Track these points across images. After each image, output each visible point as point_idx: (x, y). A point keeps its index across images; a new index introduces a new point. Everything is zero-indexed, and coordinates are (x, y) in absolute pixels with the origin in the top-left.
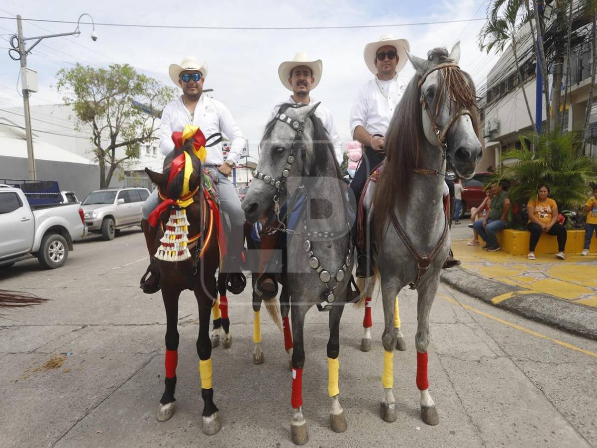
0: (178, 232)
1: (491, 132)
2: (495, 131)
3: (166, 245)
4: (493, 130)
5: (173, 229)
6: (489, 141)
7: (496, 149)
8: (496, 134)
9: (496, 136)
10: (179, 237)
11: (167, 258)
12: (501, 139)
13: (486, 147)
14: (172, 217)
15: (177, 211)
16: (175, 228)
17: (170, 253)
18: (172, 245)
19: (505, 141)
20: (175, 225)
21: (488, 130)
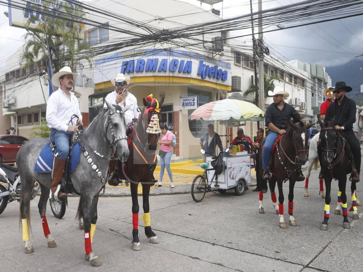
0: (155, 122)
1: (9, 105)
2: (13, 104)
3: (150, 127)
4: (12, 104)
5: (153, 121)
6: (8, 111)
7: (12, 117)
8: (13, 107)
9: (13, 108)
10: (155, 124)
11: (151, 132)
12: (17, 111)
13: (3, 115)
14: (152, 117)
15: (154, 115)
16: (154, 121)
17: (152, 130)
18: (152, 127)
19: (20, 113)
20: (154, 120)
21: (8, 103)
